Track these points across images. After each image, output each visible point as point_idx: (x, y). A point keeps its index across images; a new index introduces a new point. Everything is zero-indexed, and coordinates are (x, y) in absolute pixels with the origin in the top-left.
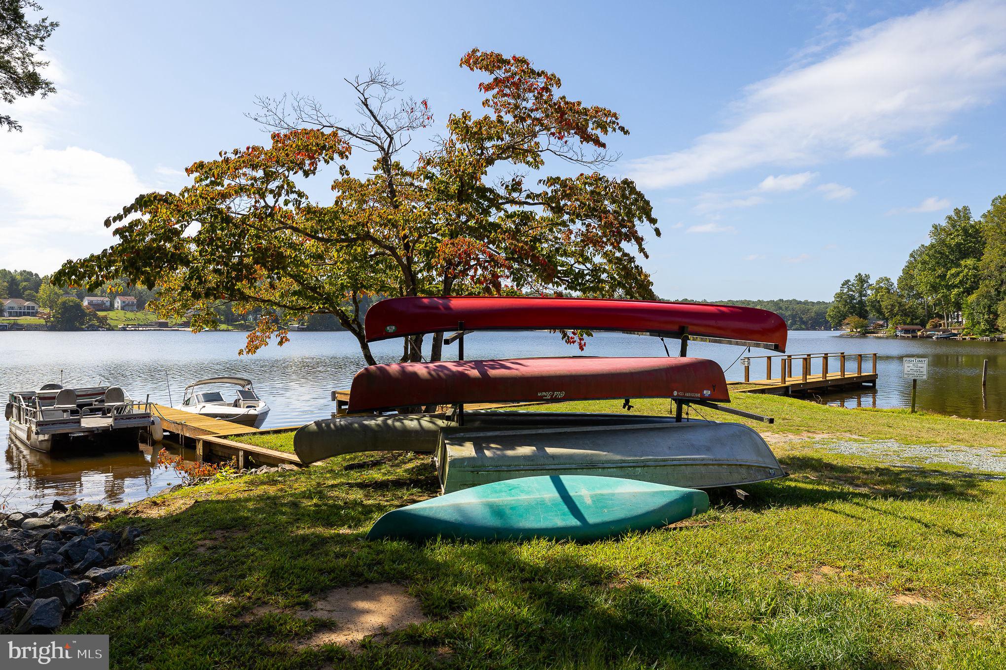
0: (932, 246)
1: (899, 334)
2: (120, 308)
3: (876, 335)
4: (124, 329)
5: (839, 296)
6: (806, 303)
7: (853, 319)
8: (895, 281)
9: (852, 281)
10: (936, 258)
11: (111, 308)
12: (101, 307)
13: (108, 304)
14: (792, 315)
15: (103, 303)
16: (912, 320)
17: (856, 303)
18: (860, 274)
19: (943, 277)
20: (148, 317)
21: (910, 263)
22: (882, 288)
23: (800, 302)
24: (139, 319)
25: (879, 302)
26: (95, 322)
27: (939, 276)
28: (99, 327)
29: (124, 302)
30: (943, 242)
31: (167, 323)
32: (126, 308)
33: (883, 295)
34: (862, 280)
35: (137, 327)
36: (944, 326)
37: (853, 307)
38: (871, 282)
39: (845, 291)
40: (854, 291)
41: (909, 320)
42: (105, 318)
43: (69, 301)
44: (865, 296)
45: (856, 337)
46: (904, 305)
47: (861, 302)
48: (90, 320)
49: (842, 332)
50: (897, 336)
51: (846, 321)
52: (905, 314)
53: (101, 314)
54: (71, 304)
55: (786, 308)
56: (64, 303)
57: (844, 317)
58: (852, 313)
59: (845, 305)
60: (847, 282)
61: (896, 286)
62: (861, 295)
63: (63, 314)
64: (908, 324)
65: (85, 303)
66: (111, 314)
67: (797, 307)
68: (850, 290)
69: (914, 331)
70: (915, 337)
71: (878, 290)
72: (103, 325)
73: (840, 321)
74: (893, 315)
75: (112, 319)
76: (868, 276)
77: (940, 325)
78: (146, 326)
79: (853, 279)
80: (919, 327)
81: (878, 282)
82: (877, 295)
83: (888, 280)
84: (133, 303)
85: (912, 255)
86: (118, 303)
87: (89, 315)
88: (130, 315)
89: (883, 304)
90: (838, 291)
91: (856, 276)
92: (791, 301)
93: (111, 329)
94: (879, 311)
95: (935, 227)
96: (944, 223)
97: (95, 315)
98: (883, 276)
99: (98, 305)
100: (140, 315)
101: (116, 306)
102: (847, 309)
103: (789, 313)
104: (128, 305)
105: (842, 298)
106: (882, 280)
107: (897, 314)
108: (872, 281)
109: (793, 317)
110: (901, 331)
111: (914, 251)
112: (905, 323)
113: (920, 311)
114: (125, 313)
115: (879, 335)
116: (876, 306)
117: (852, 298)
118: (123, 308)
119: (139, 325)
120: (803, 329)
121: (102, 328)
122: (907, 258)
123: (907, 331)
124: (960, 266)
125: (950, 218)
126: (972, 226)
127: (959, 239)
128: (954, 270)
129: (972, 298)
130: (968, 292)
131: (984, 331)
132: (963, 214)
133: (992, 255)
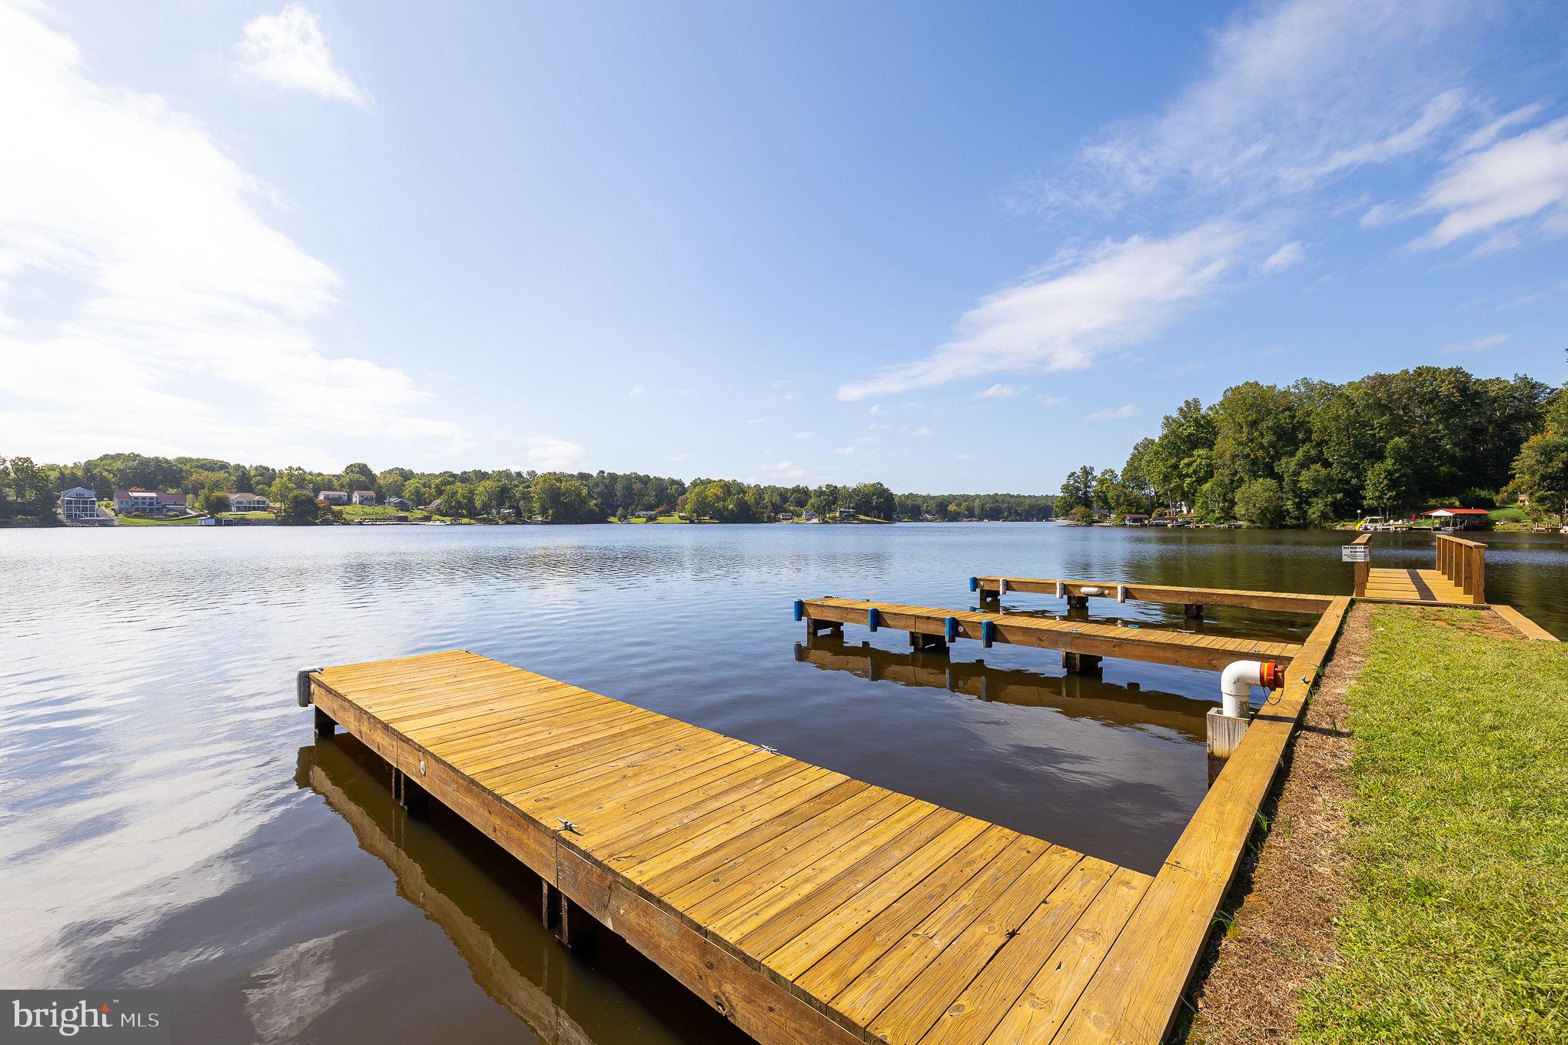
0: (1166, 437)
1: (1127, 523)
2: (358, 502)
3: (1102, 524)
4: (360, 524)
5: (1065, 488)
6: (1019, 496)
7: (1079, 510)
8: (1119, 472)
9: (1078, 473)
10: (1169, 447)
11: (349, 502)
12: (338, 501)
13: (345, 498)
14: (1008, 507)
15: (340, 497)
16: (1137, 509)
17: (1082, 495)
18: (1084, 467)
19: (1175, 466)
20: (387, 511)
21: (1134, 455)
22: (1107, 479)
24: (377, 514)
25: (1104, 492)
26: (330, 516)
27: (1171, 466)
28: (333, 521)
29: (362, 496)
30: (1173, 432)
31: (407, 517)
32: (364, 502)
33: (1108, 486)
34: (1087, 472)
35: (374, 521)
36: (1170, 515)
37: (1079, 498)
38: (1095, 474)
39: (1072, 482)
40: (1079, 483)
41: (1134, 510)
42: (341, 512)
43: (302, 495)
44: (1089, 487)
45: (1083, 527)
46: (1129, 496)
47: (1086, 494)
48: (324, 514)
50: (1124, 525)
51: (1073, 511)
52: (1130, 504)
53: (336, 508)
54: (303, 498)
55: (1003, 502)
56: (296, 497)
57: (1071, 507)
58: (1077, 504)
59: (1071, 497)
61: (1120, 478)
62: (1086, 487)
63: (294, 508)
64: (1133, 514)
65: (321, 497)
66: (348, 508)
67: (1008, 499)
68: (1076, 481)
69: (1142, 520)
70: (1143, 526)
71: (1102, 482)
72: (338, 520)
73: (1067, 511)
74: (1119, 505)
75: (348, 514)
76: (1092, 469)
77: (1166, 514)
78: (385, 520)
79: (1078, 472)
80: (1146, 516)
81: (1103, 474)
82: (1102, 487)
83: (1112, 472)
84: (372, 497)
85: (1135, 448)
86: (356, 497)
87: (323, 509)
88: (368, 509)
89: (1110, 495)
90: (1065, 483)
91: (1081, 469)
93: (347, 523)
94: (1105, 501)
95: (1167, 418)
96: (1175, 414)
97: (330, 510)
98: (1108, 468)
99: (334, 499)
100: (379, 509)
101: (354, 500)
102: (1073, 499)
103: (1006, 506)
104: (366, 499)
105: (1068, 489)
106: (1106, 472)
107: (1123, 504)
108: (1097, 473)
109: (1009, 509)
110: (1129, 520)
111: (1138, 444)
112: (1131, 513)
113: (1144, 501)
114: (363, 507)
115: (1105, 524)
116: (1102, 497)
117: (1078, 489)
118: (361, 503)
119: (377, 519)
120: (1019, 521)
121: (336, 522)
122: (1132, 451)
123: (1135, 520)
124: (1192, 456)
125: (1181, 409)
126: (1203, 417)
127: (1191, 430)
128: (1186, 461)
129: (1207, 486)
130: (1201, 481)
131: (1219, 519)
132: (1193, 406)
133: (1225, 445)
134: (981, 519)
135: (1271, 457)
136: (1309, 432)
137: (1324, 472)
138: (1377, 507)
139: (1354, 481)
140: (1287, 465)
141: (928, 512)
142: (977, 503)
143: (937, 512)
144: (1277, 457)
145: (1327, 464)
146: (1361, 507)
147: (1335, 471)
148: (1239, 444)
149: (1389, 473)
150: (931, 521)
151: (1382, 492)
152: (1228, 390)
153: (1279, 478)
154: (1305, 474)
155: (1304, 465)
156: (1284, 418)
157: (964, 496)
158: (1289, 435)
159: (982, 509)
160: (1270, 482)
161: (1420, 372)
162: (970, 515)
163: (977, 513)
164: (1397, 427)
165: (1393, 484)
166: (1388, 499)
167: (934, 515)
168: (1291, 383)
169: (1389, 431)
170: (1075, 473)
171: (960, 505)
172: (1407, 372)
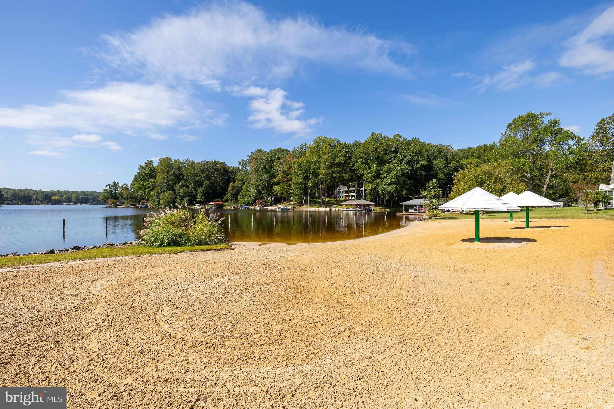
0: (140, 173)
1: (129, 206)
5: (105, 190)
7: (111, 200)
8: (129, 185)
10: (140, 177)
14: (93, 198)
16: (135, 200)
17: (113, 194)
18: (115, 182)
19: (143, 185)
22: (124, 188)
23: (98, 193)
25: (122, 193)
27: (141, 185)
30: (143, 172)
33: (124, 191)
34: (116, 184)
37: (112, 195)
38: (120, 185)
39: (108, 188)
40: (112, 189)
41: (134, 201)
44: (117, 191)
45: (113, 207)
46: (132, 195)
47: (115, 193)
49: (107, 206)
50: (128, 207)
51: (108, 201)
52: (133, 198)
57: (107, 199)
58: (111, 198)
59: (108, 194)
60: (109, 185)
61: (130, 187)
62: (115, 190)
67: (95, 194)
68: (110, 188)
69: (135, 205)
70: (134, 207)
71: (122, 189)
73: (106, 201)
76: (118, 183)
77: (145, 203)
79: (111, 184)
80: (137, 203)
81: (122, 186)
82: (122, 191)
83: (126, 185)
85: (135, 176)
89: (124, 194)
90: (105, 188)
91: (113, 183)
92: (93, 192)
94: (122, 197)
95: (140, 166)
96: (144, 165)
98: (125, 183)
102: (109, 195)
103: (91, 197)
105: (106, 191)
106: (124, 185)
107: (129, 198)
112: (133, 202)
113: (138, 197)
115: (122, 207)
116: (121, 195)
117: (112, 191)
120: (98, 204)
123: (132, 205)
124: (148, 181)
125: (146, 163)
126: (153, 167)
127: (149, 171)
128: (146, 183)
129: (152, 193)
130: (152, 190)
131: (157, 205)
132: (151, 162)
133: (159, 178)
134: (76, 203)
135: (173, 184)
136: (183, 177)
137: (187, 190)
138: (200, 201)
139: (195, 193)
140: (177, 187)
141: (37, 200)
142: (73, 195)
143: (44, 200)
144: (175, 184)
145: (188, 187)
146: (196, 201)
147: (190, 190)
148: (164, 178)
149: (203, 191)
150: (39, 204)
151: (202, 197)
152: (161, 159)
153: (174, 191)
154: (181, 190)
155: (181, 187)
156: (176, 171)
157: (65, 192)
158: (178, 177)
159: (77, 198)
160: (172, 192)
161: (215, 162)
162: (69, 201)
163: (73, 200)
164: (208, 177)
165: (204, 194)
166: (203, 199)
167: (41, 201)
168: (184, 160)
169: (206, 178)
170: (110, 184)
171: (63, 196)
172: (212, 161)
